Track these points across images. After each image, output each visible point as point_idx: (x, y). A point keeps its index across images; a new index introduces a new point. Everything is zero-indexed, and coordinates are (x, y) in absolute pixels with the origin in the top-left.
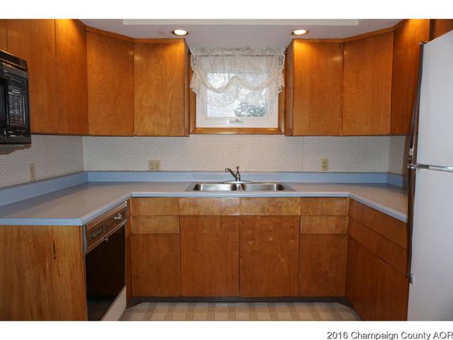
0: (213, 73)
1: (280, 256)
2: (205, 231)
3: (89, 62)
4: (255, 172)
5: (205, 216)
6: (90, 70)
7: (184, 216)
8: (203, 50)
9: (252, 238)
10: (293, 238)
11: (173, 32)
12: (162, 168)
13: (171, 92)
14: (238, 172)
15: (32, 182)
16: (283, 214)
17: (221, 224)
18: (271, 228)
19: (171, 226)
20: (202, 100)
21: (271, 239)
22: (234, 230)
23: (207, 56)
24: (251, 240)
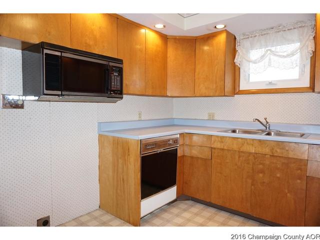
0: (252, 50)
1: (286, 191)
2: (228, 161)
3: (168, 55)
4: (286, 123)
5: (228, 150)
6: (168, 60)
7: (215, 148)
8: (244, 35)
9: (262, 171)
10: (300, 179)
11: (215, 27)
12: (216, 118)
13: (217, 67)
14: (267, 123)
15: (139, 120)
16: (290, 156)
17: (239, 157)
18: (279, 166)
19: (206, 154)
20: (244, 71)
21: (278, 175)
22: (248, 163)
23: (248, 38)
24: (261, 173)
